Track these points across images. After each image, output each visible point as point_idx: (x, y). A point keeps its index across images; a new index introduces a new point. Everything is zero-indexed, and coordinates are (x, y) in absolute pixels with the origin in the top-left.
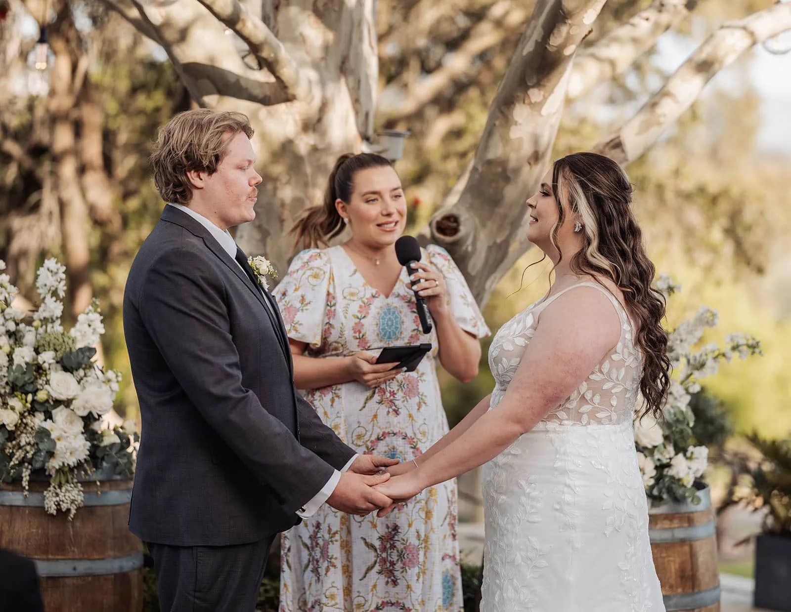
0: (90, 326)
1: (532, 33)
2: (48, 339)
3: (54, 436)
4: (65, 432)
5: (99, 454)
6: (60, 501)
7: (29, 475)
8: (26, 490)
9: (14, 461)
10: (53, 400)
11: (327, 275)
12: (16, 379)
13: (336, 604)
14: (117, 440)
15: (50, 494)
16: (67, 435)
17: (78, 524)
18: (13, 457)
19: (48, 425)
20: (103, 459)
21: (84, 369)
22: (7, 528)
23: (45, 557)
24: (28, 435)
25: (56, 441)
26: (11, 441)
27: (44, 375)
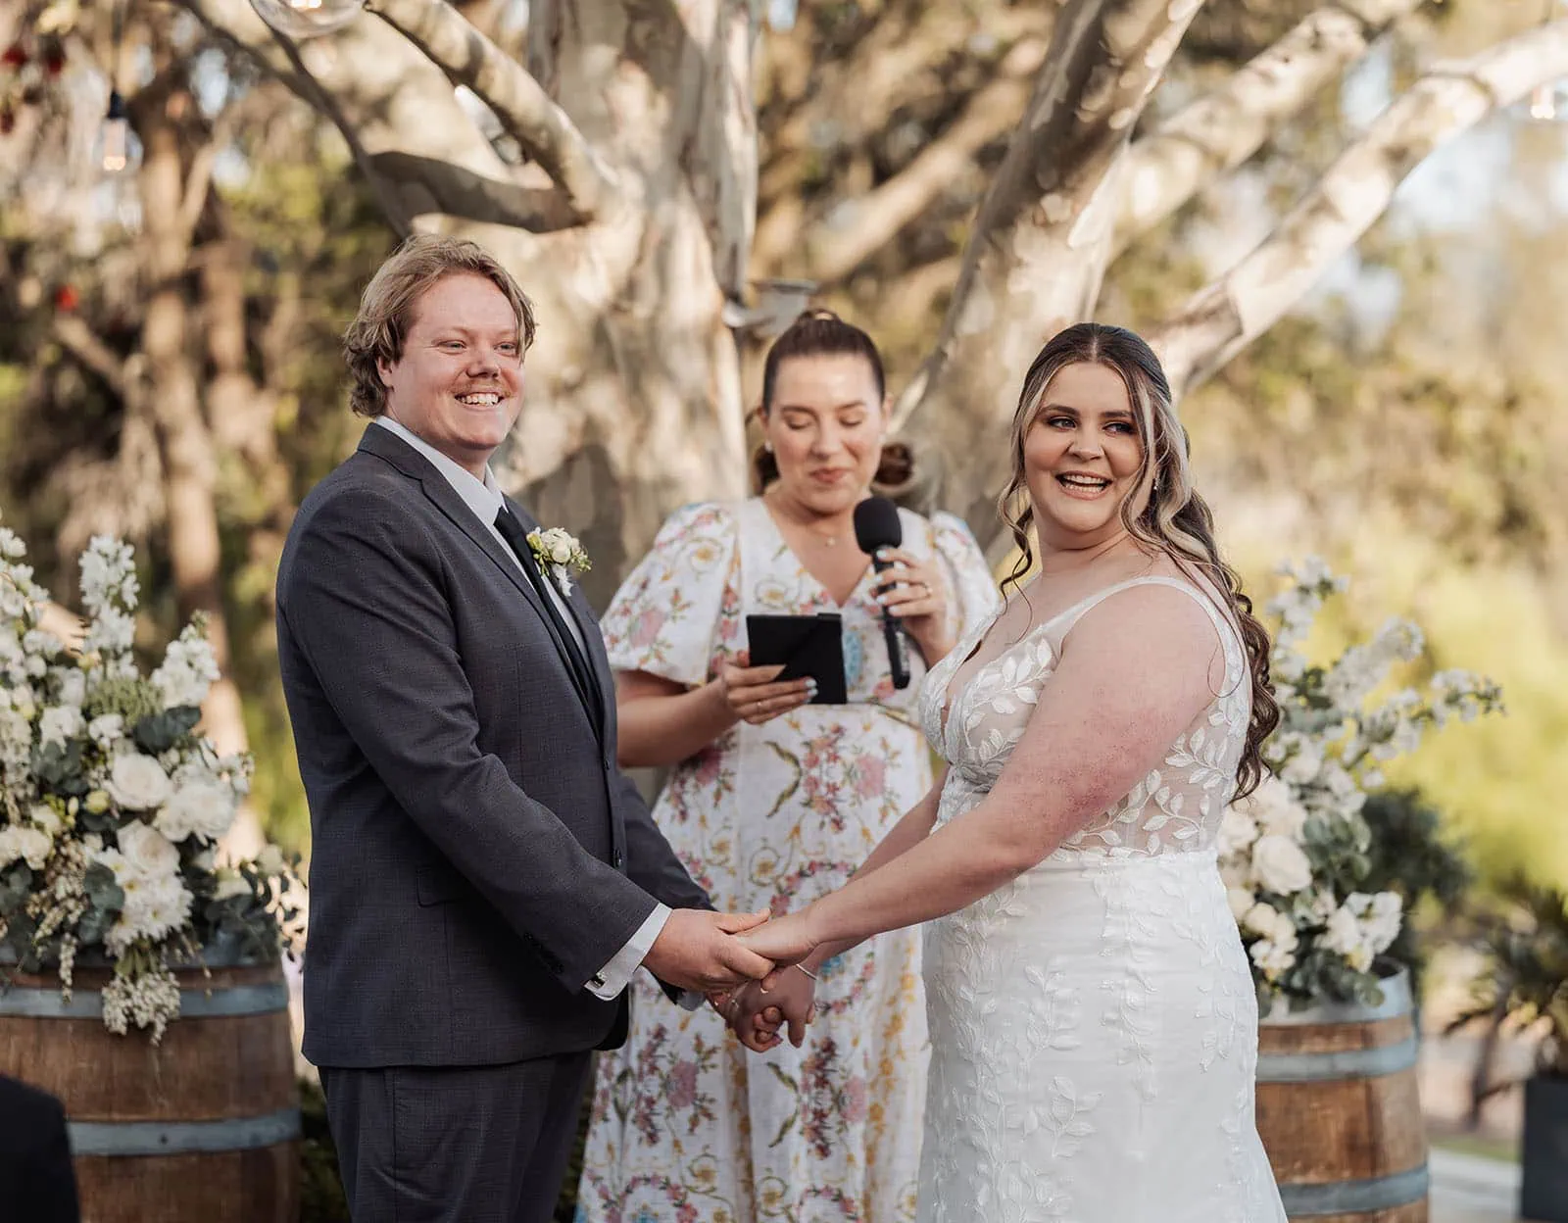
0: (190, 665)
1: (1049, 86)
2: (108, 691)
3: (120, 879)
4: (143, 872)
5: (210, 915)
6: (134, 1006)
7: (74, 958)
8: (68, 987)
9: (45, 930)
10: (119, 811)
11: (728, 555)
12: (47, 768)
13: (713, 1189)
14: (245, 888)
15: (115, 993)
16: (146, 878)
17: (169, 1052)
18: (41, 921)
19: (109, 858)
20: (217, 925)
21: (180, 749)
22: (32, 1061)
23: (105, 1116)
24: (71, 879)
25: (126, 890)
26: (38, 892)
27: (101, 762)
